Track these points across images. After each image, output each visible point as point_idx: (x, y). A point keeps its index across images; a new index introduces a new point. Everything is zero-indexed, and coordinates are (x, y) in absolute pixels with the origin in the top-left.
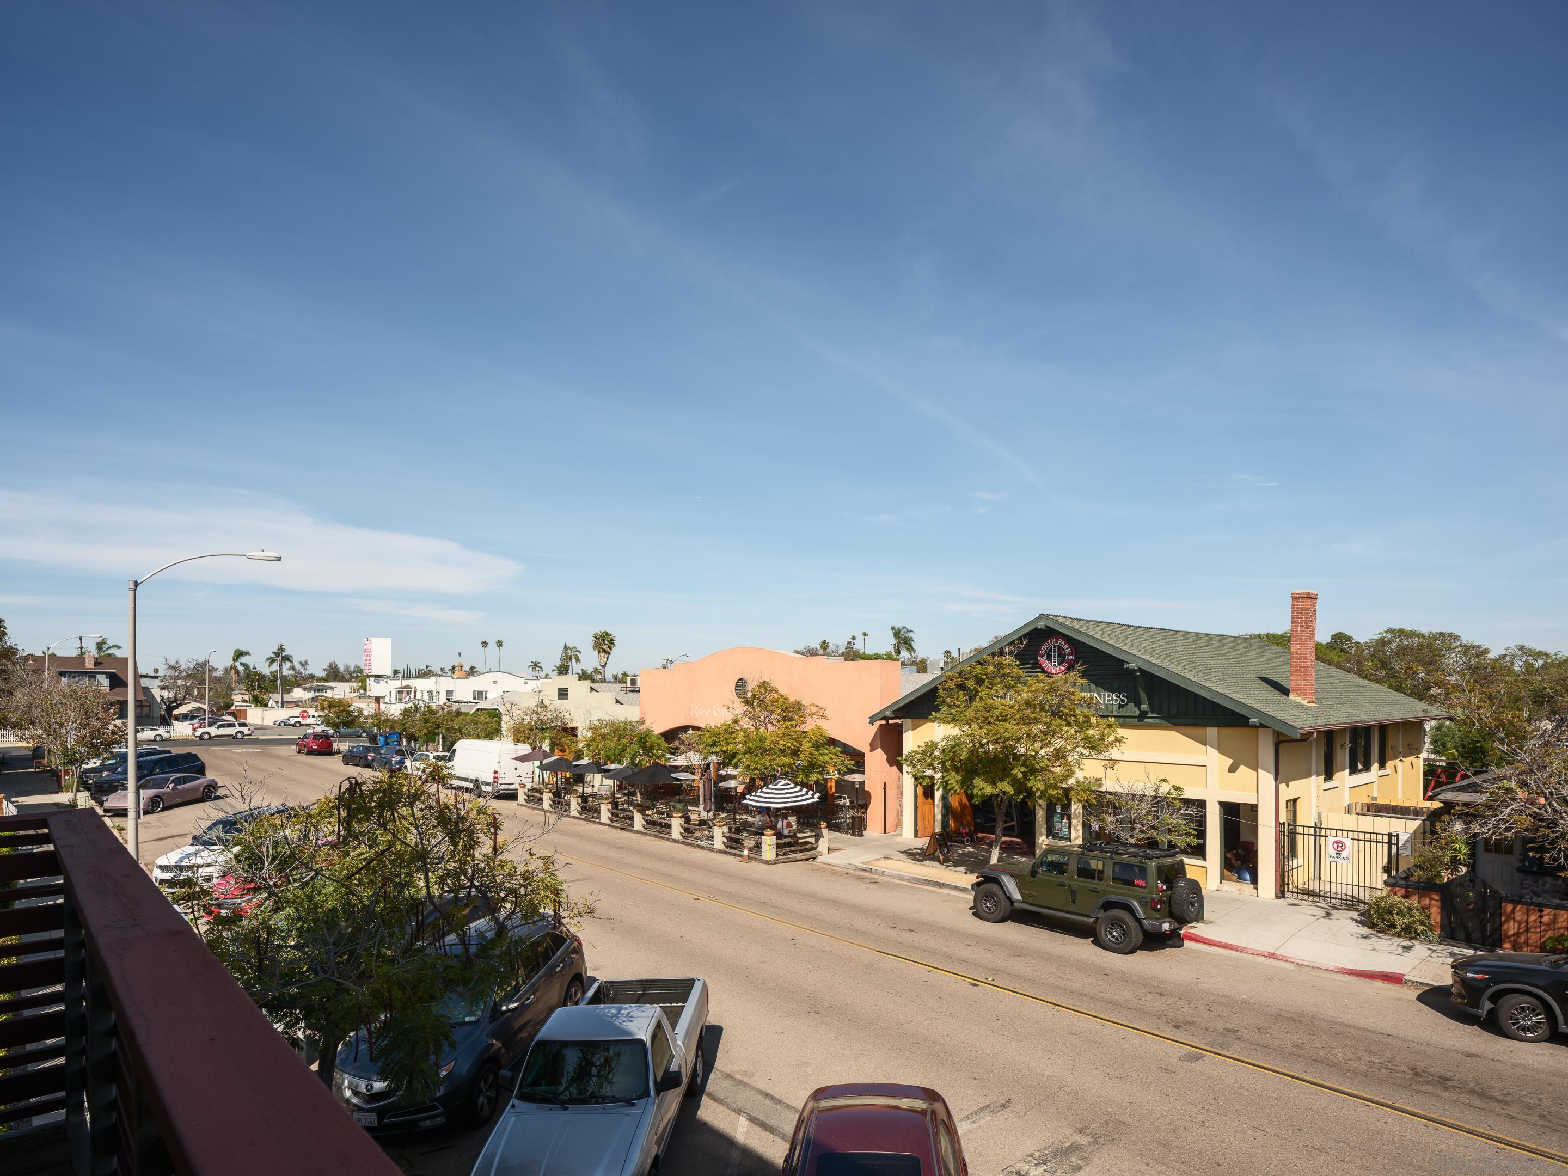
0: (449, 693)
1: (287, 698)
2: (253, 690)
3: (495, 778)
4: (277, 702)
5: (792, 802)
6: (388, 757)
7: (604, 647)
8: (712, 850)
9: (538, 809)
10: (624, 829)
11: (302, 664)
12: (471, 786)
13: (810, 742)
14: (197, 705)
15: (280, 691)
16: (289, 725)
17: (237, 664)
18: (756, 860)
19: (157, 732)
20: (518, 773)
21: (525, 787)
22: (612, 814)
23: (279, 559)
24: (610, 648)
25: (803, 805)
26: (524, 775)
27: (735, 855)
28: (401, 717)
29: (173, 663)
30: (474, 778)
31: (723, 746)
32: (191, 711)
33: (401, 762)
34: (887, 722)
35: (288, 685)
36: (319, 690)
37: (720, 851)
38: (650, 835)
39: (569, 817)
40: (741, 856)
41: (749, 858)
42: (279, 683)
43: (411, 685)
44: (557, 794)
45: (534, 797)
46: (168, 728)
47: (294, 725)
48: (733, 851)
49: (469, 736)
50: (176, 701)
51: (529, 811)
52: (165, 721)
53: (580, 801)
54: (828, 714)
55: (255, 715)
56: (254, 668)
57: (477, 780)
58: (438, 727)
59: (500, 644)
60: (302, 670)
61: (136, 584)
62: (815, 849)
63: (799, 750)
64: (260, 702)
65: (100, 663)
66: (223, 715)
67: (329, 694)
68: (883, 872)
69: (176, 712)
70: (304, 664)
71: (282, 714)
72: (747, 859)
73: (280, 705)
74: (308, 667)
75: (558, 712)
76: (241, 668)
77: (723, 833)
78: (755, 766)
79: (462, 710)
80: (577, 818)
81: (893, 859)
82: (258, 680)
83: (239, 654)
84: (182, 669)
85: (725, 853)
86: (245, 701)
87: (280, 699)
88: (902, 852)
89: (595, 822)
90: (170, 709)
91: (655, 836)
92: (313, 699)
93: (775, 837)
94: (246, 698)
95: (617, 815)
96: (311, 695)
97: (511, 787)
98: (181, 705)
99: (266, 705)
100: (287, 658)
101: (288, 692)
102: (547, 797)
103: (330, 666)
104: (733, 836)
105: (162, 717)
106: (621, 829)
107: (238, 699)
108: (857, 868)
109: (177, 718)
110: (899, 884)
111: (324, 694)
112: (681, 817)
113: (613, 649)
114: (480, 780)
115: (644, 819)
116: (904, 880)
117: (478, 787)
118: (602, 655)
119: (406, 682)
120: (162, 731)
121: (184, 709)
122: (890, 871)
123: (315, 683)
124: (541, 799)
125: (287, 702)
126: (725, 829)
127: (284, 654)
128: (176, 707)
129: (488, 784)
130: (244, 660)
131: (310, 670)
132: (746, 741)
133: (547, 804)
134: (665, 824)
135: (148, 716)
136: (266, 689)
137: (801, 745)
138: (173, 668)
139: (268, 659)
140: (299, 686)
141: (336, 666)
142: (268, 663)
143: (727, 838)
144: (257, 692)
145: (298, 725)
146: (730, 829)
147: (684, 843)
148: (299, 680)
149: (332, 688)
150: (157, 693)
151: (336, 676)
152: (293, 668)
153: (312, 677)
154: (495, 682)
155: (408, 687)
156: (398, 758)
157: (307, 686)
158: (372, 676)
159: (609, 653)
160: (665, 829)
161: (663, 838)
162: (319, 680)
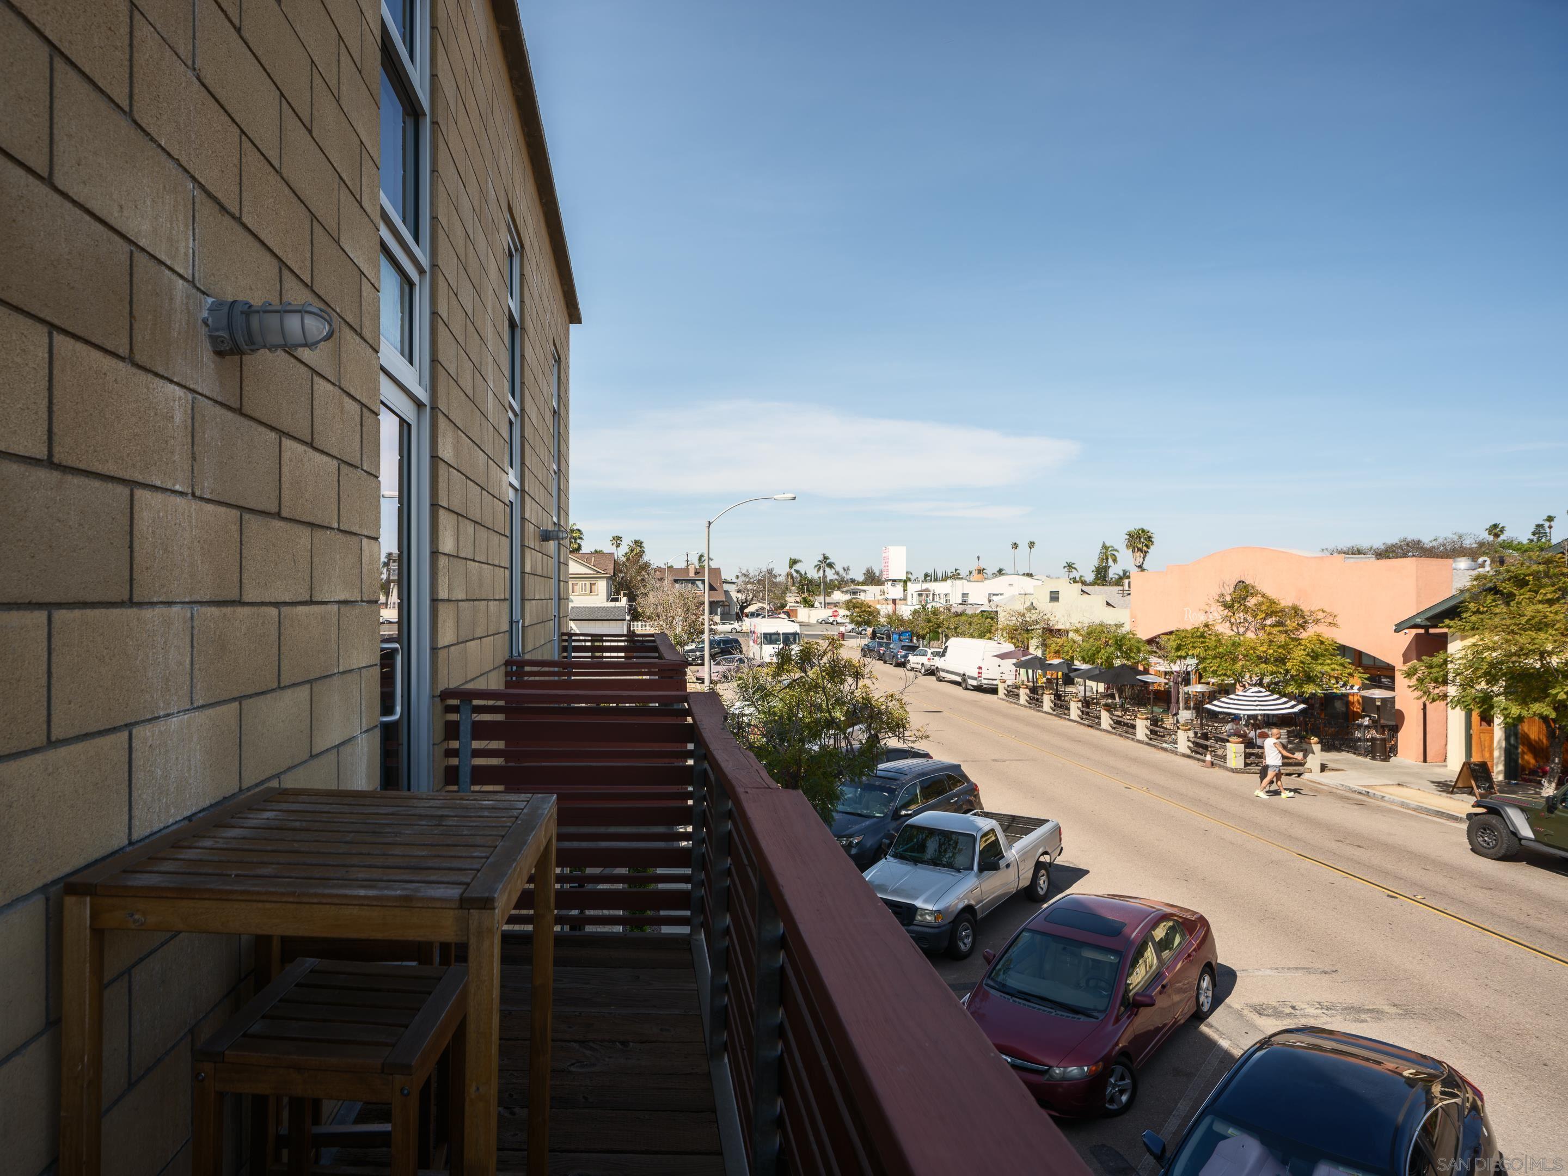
0: (965, 595)
1: (828, 599)
2: (803, 592)
3: (979, 673)
4: (821, 603)
5: (1260, 710)
6: (895, 651)
7: (1140, 546)
8: (1176, 753)
9: (1015, 703)
10: (1091, 727)
11: (844, 570)
12: (959, 679)
13: (1304, 650)
14: (761, 605)
15: (822, 593)
16: (828, 623)
17: (792, 571)
18: (1220, 766)
19: (733, 626)
20: (1001, 670)
21: (1005, 682)
22: (1082, 712)
23: (794, 498)
24: (1147, 546)
25: (1277, 715)
26: (1007, 672)
27: (1198, 760)
28: (911, 617)
29: (744, 572)
30: (962, 673)
31: (1189, 650)
32: (757, 610)
33: (906, 656)
34: (1427, 631)
35: (831, 587)
36: (854, 593)
37: (1184, 755)
38: (1115, 734)
39: (1043, 712)
40: (1204, 761)
41: (1212, 764)
42: (822, 587)
43: (930, 588)
44: (1034, 690)
45: (1012, 693)
46: (740, 623)
47: (832, 624)
48: (1198, 756)
49: (963, 635)
50: (746, 602)
51: (1007, 704)
52: (739, 618)
53: (1053, 698)
54: (1339, 620)
55: (804, 614)
56: (806, 574)
57: (964, 675)
58: (939, 626)
59: (1032, 545)
60: (844, 575)
61: (710, 523)
62: (1302, 765)
63: (1286, 658)
64: (808, 604)
65: (699, 573)
66: (780, 614)
67: (862, 597)
68: (1383, 797)
69: (746, 611)
70: (846, 570)
71: (824, 613)
72: (1209, 764)
73: (823, 605)
74: (849, 572)
75: (1042, 615)
76: (795, 574)
77: (1188, 737)
78: (1223, 672)
79: (967, 612)
80: (1050, 714)
81: (1410, 788)
82: (807, 584)
83: (793, 562)
84: (750, 576)
85: (1189, 757)
86: (797, 602)
87: (823, 601)
88: (1433, 782)
89: (1065, 718)
90: (742, 608)
91: (1120, 735)
92: (849, 601)
93: (1243, 745)
94: (798, 599)
95: (1087, 714)
96: (847, 597)
97: (995, 682)
98: (749, 605)
99: (813, 606)
100: (830, 565)
101: (829, 594)
102: (1023, 694)
103: (868, 570)
104: (1198, 740)
105: (737, 614)
106: (1089, 726)
107: (791, 600)
108: (1350, 789)
109: (747, 616)
110: (1400, 812)
111: (858, 597)
112: (1147, 719)
113: (1152, 547)
114: (967, 674)
115: (1111, 719)
116: (1409, 809)
117: (964, 680)
118: (1138, 554)
119: (925, 586)
120: (736, 625)
121: (751, 609)
122: (1392, 797)
123: (853, 587)
124: (1018, 695)
125: (829, 603)
126: (1191, 734)
127: (828, 561)
128: (746, 607)
129: (975, 679)
130: (797, 567)
131: (851, 575)
132: (1216, 646)
133: (1023, 699)
134: (1131, 724)
135: (728, 614)
136: (813, 592)
137: (1289, 653)
138: (745, 575)
139: (816, 566)
140: (839, 589)
141: (872, 571)
142: (816, 569)
143: (1193, 743)
144: (806, 594)
145: (835, 623)
146: (1196, 733)
147: (1148, 744)
148: (840, 584)
149: (865, 591)
150: (734, 595)
151: (873, 580)
152: (838, 573)
153: (853, 581)
154: (1011, 585)
155: (927, 590)
156: (903, 653)
157: (844, 589)
158: (890, 580)
159: (1146, 552)
160: (1130, 730)
161: (1128, 738)
162: (859, 584)
